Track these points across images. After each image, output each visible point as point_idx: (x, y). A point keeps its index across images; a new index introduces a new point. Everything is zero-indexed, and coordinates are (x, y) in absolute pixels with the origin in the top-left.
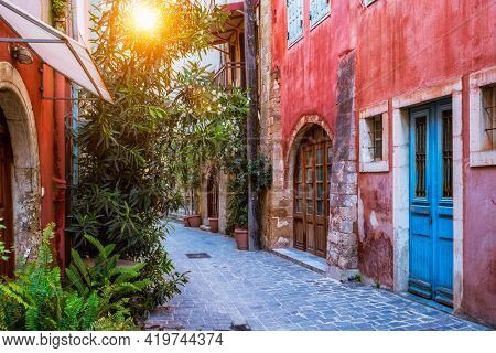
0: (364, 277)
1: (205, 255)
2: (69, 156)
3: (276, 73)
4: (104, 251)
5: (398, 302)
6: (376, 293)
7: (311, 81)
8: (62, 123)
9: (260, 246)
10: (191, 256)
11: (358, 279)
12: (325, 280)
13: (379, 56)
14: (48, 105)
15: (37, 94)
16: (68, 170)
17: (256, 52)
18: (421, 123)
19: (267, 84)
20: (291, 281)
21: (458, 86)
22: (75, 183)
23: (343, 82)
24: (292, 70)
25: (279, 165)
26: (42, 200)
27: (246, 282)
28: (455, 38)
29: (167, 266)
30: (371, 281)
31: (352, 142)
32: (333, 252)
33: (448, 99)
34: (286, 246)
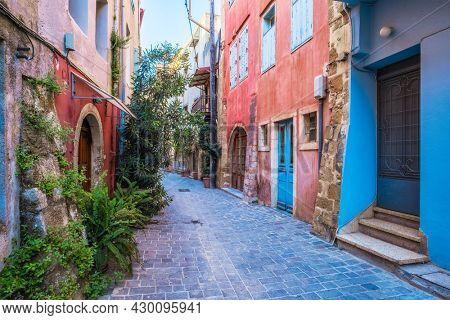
0: (259, 201)
1: (188, 190)
2: (118, 141)
3: (225, 102)
4: (131, 184)
5: (271, 212)
6: (263, 208)
7: (239, 107)
8: (115, 127)
9: (215, 186)
10: (180, 190)
11: (257, 202)
12: (241, 202)
13: (266, 98)
14: (109, 119)
15: (104, 115)
16: (118, 147)
17: (216, 91)
18: (282, 129)
19: (221, 107)
20: (225, 202)
21: (295, 114)
22: (121, 153)
23: (252, 109)
24: (232, 101)
25: (225, 146)
26: (104, 161)
27: (204, 203)
28: (294, 92)
29: (164, 194)
30: (262, 203)
31: (255, 136)
32: (246, 188)
33: (291, 119)
34: (228, 186)
